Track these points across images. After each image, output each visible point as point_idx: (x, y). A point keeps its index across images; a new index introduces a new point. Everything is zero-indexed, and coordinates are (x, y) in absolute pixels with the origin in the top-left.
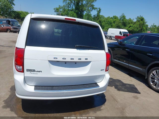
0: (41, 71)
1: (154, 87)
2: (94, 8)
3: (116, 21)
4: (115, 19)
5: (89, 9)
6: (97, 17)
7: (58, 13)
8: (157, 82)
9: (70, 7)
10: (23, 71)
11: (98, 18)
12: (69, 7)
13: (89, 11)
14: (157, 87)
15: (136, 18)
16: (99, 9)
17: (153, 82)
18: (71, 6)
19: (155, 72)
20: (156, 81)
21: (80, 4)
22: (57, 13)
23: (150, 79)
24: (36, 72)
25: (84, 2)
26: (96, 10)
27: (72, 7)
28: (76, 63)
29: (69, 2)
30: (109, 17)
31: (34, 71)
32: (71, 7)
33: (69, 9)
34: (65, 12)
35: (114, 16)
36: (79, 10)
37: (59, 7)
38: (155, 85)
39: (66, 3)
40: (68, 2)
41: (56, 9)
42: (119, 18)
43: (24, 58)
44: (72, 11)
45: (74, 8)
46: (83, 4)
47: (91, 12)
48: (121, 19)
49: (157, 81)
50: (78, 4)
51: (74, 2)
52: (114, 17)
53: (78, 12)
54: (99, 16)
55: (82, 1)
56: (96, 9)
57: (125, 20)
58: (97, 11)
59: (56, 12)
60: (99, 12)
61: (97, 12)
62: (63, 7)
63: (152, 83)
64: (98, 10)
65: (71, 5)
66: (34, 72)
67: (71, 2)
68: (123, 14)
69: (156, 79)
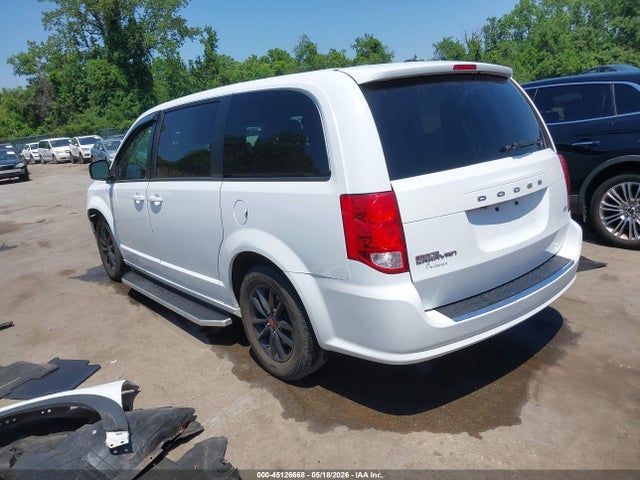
0: (455, 252)
1: (624, 237)
2: (185, 33)
3: (286, 66)
4: (279, 59)
5: (169, 37)
6: (207, 67)
7: (32, 76)
8: (629, 219)
9: (80, 40)
10: (406, 268)
11: (214, 68)
12: (78, 43)
13: (171, 47)
14: (634, 236)
15: (354, 46)
16: (208, 30)
17: (613, 225)
18: (84, 38)
19: (615, 192)
20: (623, 217)
21: (124, 23)
22: (28, 77)
23: (602, 218)
24: (442, 257)
25: (140, 13)
26: (198, 37)
27: (93, 41)
28: (517, 203)
29: (71, 20)
30: (255, 57)
31: (437, 256)
32: (88, 40)
33: (81, 50)
34: (66, 66)
35: (270, 51)
36: (126, 50)
37: (32, 51)
38: (626, 232)
39: (57, 27)
40: (66, 23)
41: (17, 61)
42: (293, 56)
43: (403, 221)
44: (95, 57)
45: (101, 43)
46: (137, 21)
47: (177, 50)
48: (300, 57)
49: (627, 217)
50: (114, 24)
51: (95, 16)
52: (271, 56)
53: (126, 59)
54: (214, 61)
55: (131, 11)
56: (197, 32)
57: (316, 57)
58: (202, 41)
59: (23, 73)
60: (211, 42)
61: (202, 47)
62: (50, 46)
63: (610, 230)
64: (206, 36)
65: (86, 33)
66: (437, 262)
67: (83, 20)
68: (306, 36)
69: (622, 211)
